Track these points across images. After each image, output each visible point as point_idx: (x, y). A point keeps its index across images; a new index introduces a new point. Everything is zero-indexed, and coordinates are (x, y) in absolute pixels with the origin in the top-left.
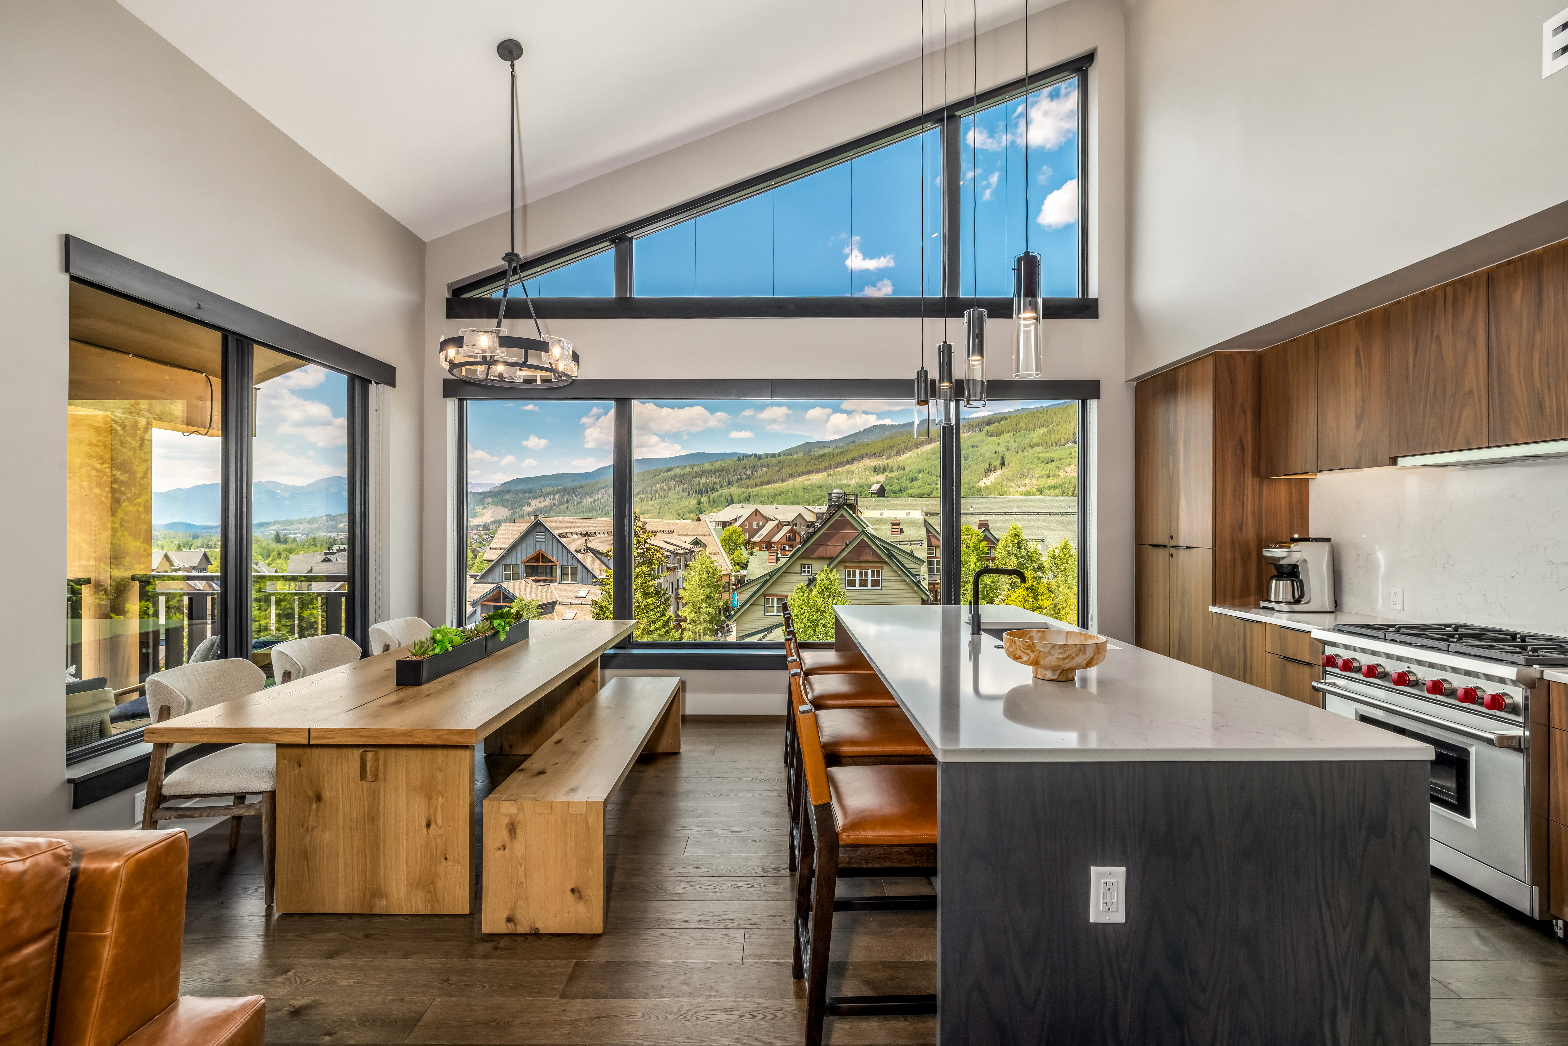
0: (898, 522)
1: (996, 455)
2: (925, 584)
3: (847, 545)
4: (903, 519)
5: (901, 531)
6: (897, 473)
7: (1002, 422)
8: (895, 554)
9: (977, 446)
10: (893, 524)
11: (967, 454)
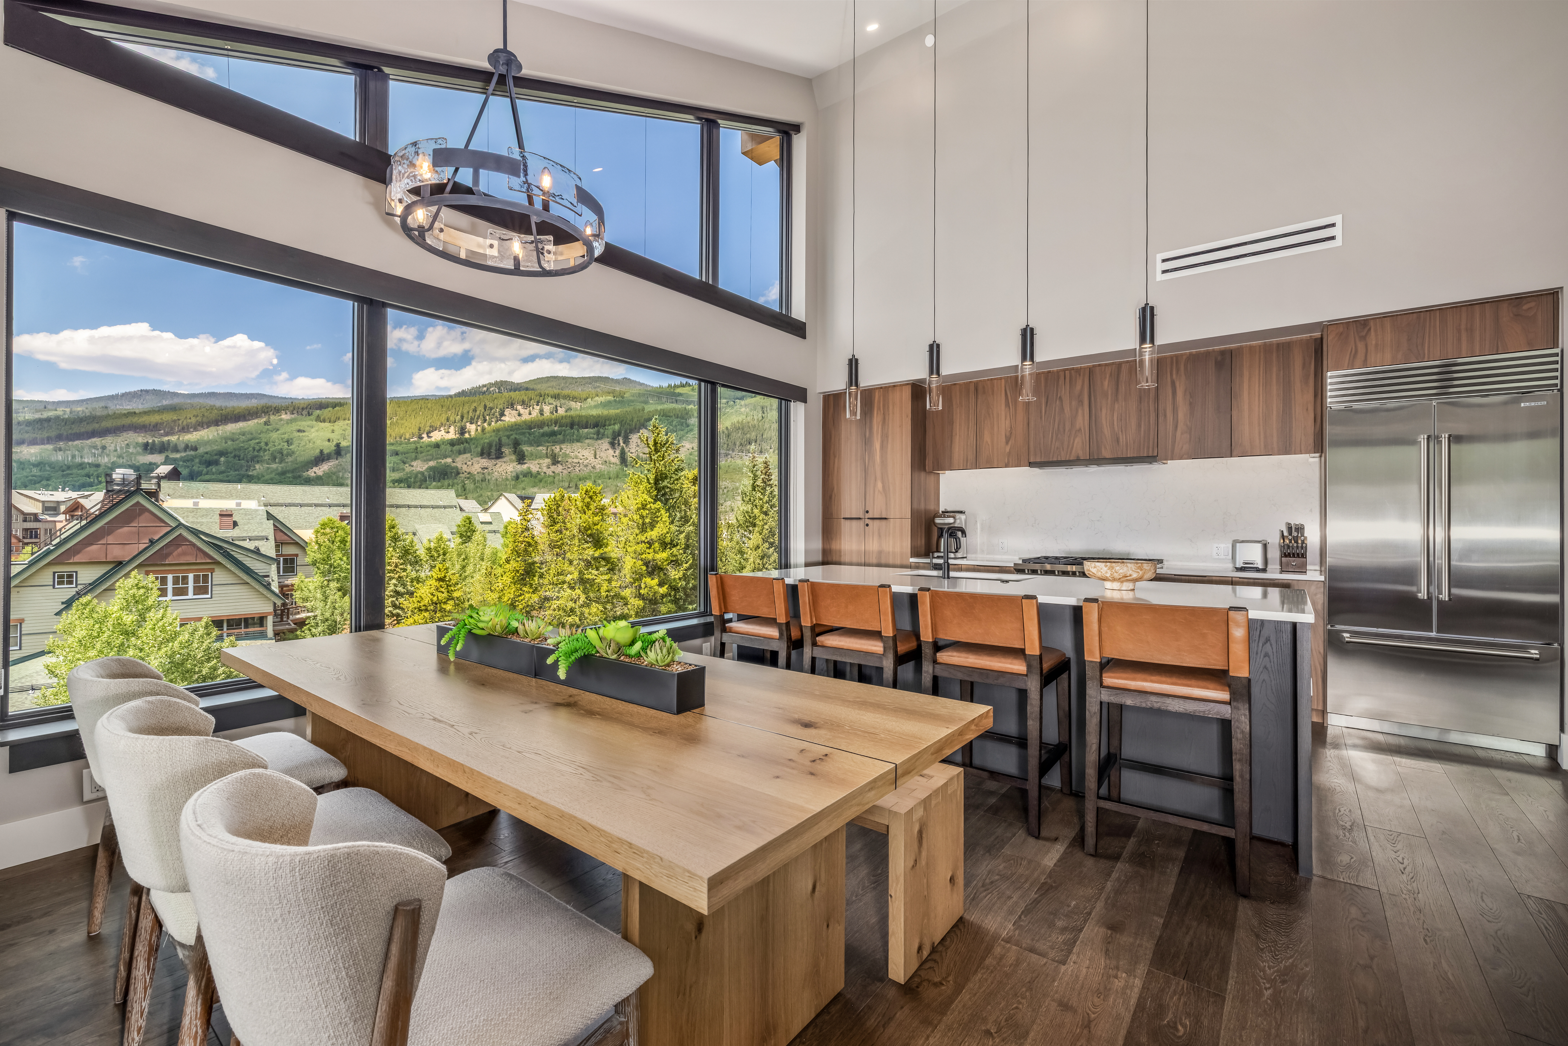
0: (229, 513)
1: (330, 443)
2: (275, 587)
3: (152, 542)
4: (235, 510)
5: (235, 524)
6: (183, 454)
7: (337, 408)
8: (232, 553)
9: (304, 431)
10: (220, 515)
11: (292, 439)
